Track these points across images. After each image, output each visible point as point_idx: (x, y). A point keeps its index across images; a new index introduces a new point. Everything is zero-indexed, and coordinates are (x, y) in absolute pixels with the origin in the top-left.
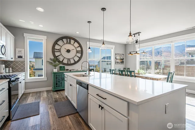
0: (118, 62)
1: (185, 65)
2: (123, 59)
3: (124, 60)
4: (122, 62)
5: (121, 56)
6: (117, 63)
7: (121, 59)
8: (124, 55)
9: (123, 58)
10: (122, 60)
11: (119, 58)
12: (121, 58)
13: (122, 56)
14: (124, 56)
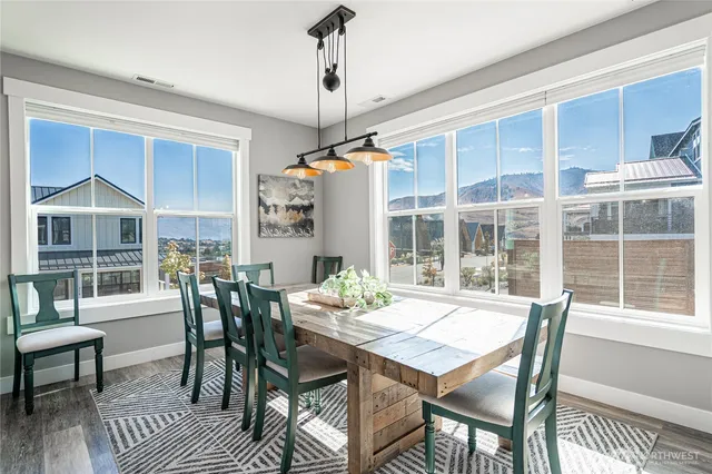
0: (272, 226)
1: (620, 237)
2: (309, 208)
3: (315, 215)
4: (305, 226)
5: (293, 191)
6: (265, 232)
7: (294, 208)
8: (311, 183)
9: (306, 203)
10: (302, 215)
11: (283, 202)
12: (297, 201)
13: (304, 191)
14: (316, 192)
